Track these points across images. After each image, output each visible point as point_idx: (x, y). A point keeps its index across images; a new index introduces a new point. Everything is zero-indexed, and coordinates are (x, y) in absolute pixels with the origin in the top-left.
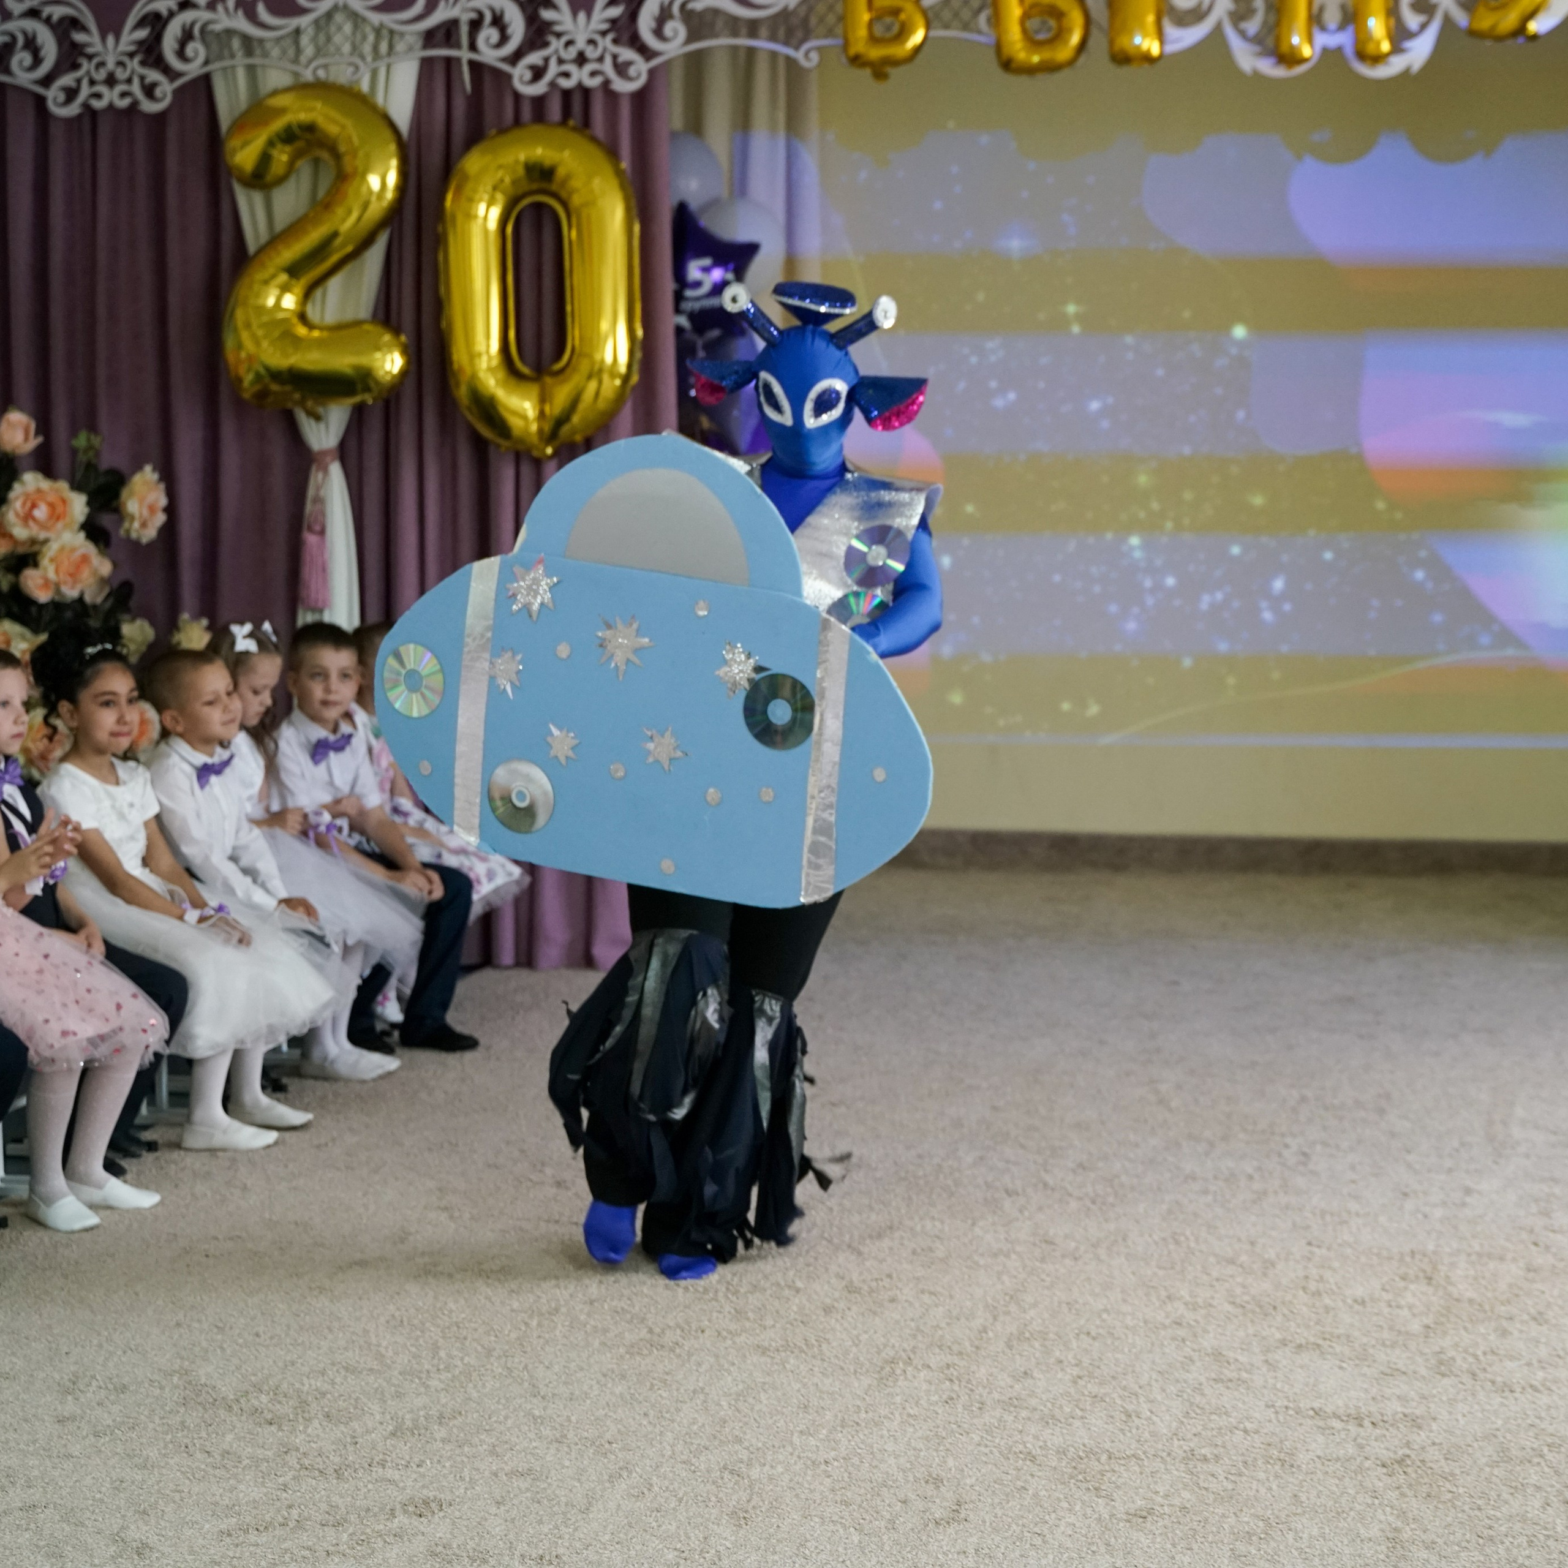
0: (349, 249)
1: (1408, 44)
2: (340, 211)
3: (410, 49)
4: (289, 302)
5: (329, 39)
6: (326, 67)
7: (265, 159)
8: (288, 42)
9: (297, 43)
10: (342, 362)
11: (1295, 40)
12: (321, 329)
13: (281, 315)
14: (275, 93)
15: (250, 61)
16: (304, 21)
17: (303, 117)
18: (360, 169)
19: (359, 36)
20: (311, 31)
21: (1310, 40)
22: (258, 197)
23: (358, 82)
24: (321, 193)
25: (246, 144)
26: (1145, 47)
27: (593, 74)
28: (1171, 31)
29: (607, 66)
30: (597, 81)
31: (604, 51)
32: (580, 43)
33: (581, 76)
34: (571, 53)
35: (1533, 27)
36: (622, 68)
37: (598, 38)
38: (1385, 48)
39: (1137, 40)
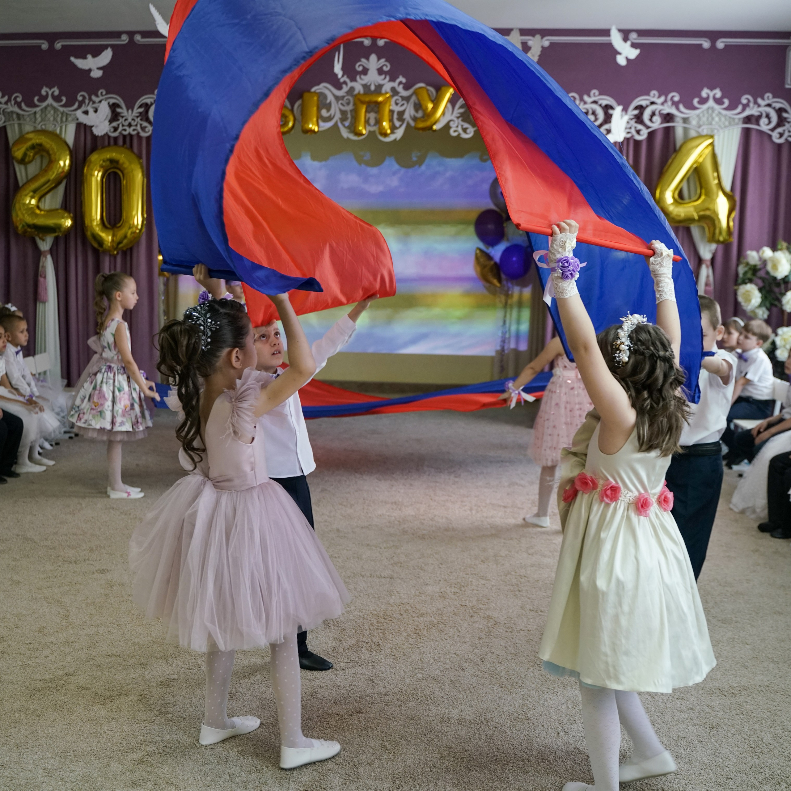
0: (53, 185)
1: (396, 131)
2: (51, 173)
3: (73, 120)
4: (33, 202)
5: (46, 115)
6: (45, 125)
7: (25, 155)
8: (32, 116)
9: (35, 117)
10: (50, 222)
11: (360, 128)
12: (44, 211)
13: (31, 206)
14: (28, 133)
15: (19, 122)
16: (38, 109)
17: (38, 141)
18: (57, 159)
19: (56, 115)
20: (40, 113)
21: (365, 128)
22: (22, 167)
23: (56, 130)
24: (44, 166)
25: (18, 150)
26: (313, 128)
27: (134, 130)
28: (321, 124)
29: (139, 128)
30: (135, 133)
31: (138, 123)
32: (130, 120)
33: (129, 130)
34: (127, 123)
35: (435, 127)
36: (143, 129)
37: (135, 118)
38: (389, 131)
39: (310, 126)
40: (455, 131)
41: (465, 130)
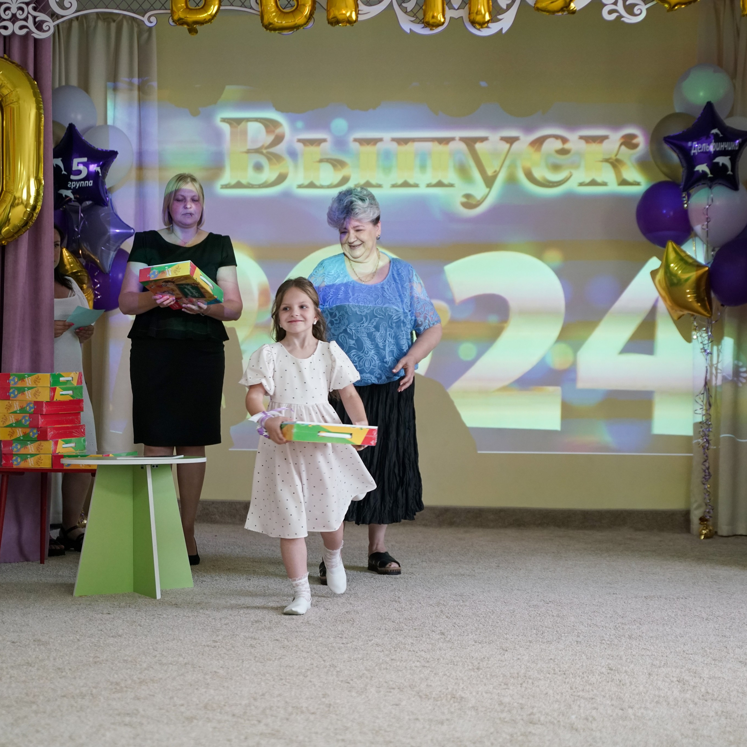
1: (500, 17)
11: (435, 14)
21: (444, 14)
26: (348, 14)
27: (22, 27)
28: (362, 7)
29: (30, 23)
30: (24, 32)
31: (29, 13)
32: (14, 10)
33: (14, 28)
34: (8, 15)
35: (572, 6)
36: (39, 26)
37: (24, 6)
38: (487, 18)
39: (344, 12)
40: (611, 12)
41: (630, 9)
